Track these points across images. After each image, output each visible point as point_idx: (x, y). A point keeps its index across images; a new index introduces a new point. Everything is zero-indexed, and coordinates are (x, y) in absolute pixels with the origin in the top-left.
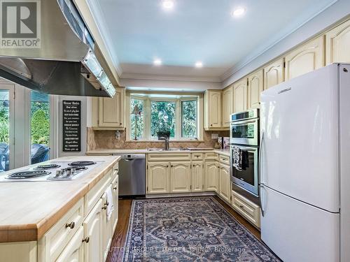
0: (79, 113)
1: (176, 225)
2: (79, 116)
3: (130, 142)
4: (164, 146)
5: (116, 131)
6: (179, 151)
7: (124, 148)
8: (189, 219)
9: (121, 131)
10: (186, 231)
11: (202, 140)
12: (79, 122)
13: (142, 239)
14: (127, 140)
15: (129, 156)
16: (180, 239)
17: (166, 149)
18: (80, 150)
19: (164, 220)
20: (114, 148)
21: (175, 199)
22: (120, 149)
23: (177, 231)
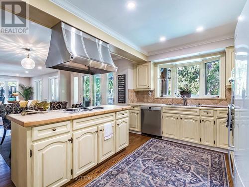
0: (125, 82)
1: (163, 162)
2: (125, 83)
3: (157, 99)
4: (183, 102)
5: (148, 91)
6: (195, 107)
7: (153, 102)
8: (178, 162)
9: (152, 91)
10: (165, 169)
11: (224, 97)
12: (125, 87)
13: (133, 161)
14: (156, 97)
15: (150, 108)
16: (156, 171)
17: (184, 105)
18: (125, 102)
19: (158, 156)
20: (148, 102)
21: (181, 145)
22: (151, 103)
23: (158, 166)
